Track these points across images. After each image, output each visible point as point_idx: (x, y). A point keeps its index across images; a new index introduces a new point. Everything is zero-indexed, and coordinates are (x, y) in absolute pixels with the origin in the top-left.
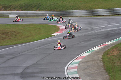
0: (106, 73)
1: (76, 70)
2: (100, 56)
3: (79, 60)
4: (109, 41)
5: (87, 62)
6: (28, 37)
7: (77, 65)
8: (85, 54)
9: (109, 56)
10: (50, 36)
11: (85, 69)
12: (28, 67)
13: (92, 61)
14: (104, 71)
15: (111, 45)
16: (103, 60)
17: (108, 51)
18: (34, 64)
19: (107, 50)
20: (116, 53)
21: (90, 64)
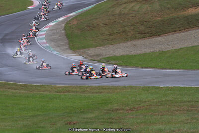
0: (66, 39)
1: (44, 36)
2: (63, 25)
3: (47, 29)
4: (70, 13)
5: (52, 30)
6: (9, 9)
7: (45, 32)
8: (52, 24)
9: (70, 25)
10: (26, 9)
11: (51, 36)
12: (7, 35)
13: (57, 29)
14: (65, 37)
15: (72, 16)
16: (65, 29)
17: (70, 21)
18: (12, 32)
19: (68, 20)
20: (75, 22)
21: (55, 32)
